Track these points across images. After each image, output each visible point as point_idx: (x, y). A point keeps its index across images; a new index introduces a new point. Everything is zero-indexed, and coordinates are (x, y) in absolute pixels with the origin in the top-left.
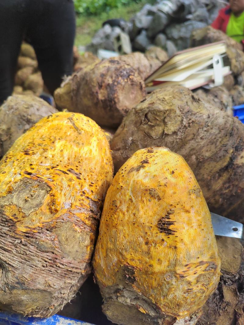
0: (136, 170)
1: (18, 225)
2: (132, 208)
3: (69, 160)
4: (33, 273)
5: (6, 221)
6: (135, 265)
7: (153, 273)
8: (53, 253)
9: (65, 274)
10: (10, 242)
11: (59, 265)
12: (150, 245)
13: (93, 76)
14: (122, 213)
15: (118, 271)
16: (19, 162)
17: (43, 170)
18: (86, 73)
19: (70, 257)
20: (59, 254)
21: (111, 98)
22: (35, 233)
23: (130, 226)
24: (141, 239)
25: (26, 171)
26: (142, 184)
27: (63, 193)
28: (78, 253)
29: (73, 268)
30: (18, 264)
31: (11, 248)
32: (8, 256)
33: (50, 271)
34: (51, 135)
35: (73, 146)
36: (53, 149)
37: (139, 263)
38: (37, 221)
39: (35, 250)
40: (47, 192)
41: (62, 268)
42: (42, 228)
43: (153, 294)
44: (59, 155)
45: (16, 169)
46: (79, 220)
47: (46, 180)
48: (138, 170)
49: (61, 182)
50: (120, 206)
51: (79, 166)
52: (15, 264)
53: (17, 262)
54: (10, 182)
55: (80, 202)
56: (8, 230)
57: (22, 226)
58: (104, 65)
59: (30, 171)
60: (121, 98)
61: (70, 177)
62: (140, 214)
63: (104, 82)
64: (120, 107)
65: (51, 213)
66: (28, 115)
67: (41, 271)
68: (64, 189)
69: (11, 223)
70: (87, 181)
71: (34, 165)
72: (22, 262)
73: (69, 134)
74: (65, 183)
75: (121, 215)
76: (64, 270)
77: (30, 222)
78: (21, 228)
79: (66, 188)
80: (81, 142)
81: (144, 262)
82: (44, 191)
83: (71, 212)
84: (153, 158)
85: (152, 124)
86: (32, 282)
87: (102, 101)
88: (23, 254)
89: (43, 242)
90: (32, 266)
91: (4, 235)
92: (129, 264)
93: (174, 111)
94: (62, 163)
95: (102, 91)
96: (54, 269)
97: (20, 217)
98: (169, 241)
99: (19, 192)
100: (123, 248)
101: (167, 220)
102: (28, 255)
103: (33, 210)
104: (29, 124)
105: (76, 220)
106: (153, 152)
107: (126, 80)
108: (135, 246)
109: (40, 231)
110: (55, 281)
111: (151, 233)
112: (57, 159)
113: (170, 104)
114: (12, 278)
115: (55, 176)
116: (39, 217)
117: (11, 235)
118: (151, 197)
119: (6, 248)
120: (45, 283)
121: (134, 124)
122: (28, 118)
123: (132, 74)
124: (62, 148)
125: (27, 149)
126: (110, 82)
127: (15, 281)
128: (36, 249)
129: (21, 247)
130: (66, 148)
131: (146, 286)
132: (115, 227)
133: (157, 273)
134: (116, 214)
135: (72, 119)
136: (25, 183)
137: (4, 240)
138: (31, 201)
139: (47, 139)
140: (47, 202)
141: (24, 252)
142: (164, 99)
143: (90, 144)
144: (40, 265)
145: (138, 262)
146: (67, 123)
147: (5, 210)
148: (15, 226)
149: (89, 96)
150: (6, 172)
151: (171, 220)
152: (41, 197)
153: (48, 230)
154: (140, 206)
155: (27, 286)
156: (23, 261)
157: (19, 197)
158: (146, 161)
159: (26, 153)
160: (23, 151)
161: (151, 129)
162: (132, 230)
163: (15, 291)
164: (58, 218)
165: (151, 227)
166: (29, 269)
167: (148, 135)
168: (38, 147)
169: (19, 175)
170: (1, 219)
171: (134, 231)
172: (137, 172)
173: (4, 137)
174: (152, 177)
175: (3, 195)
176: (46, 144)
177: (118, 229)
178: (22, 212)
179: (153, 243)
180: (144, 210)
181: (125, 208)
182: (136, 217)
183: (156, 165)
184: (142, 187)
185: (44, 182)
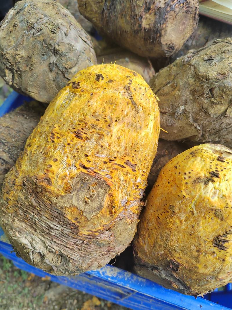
0: (203, 183)
1: (80, 228)
2: (191, 219)
3: (126, 149)
4: (90, 262)
5: (69, 224)
6: (181, 263)
7: (196, 272)
8: (109, 246)
10: (72, 242)
12: (201, 253)
14: (179, 220)
15: (162, 260)
16: (70, 147)
17: (100, 164)
20: (113, 246)
21: (157, 29)
22: (96, 235)
23: (186, 235)
24: (193, 247)
25: (81, 164)
26: (209, 202)
27: (120, 190)
28: (127, 240)
30: (78, 258)
31: (73, 246)
32: (69, 251)
34: (106, 113)
35: (130, 131)
36: (110, 135)
37: (185, 262)
38: (98, 225)
39: (95, 248)
40: (106, 192)
42: (102, 231)
43: (190, 282)
44: (116, 144)
45: (69, 159)
47: (104, 177)
48: (206, 184)
49: (118, 178)
50: (178, 212)
51: (135, 156)
52: (76, 258)
54: (66, 176)
55: (134, 196)
56: (71, 232)
57: (84, 229)
59: (86, 164)
61: (127, 171)
62: (199, 228)
63: (154, 3)
64: (164, 41)
65: (111, 215)
66: (55, 43)
68: (121, 185)
69: (74, 227)
70: (141, 170)
71: (90, 155)
72: (83, 257)
73: (125, 112)
74: (123, 178)
75: (178, 222)
77: (92, 226)
79: (123, 184)
80: (138, 125)
81: (191, 263)
82: (102, 191)
83: (126, 209)
84: (224, 172)
85: (215, 101)
87: (145, 29)
88: (84, 251)
89: (103, 241)
90: (91, 258)
91: (66, 235)
92: (175, 260)
94: (119, 154)
97: (82, 221)
98: (219, 254)
99: (78, 191)
100: (174, 248)
101: (223, 238)
102: (88, 251)
103: (94, 214)
104: (55, 55)
105: (129, 214)
106: (224, 162)
107: (182, 5)
108: (185, 250)
109: (101, 233)
111: (205, 245)
112: (114, 149)
114: (73, 267)
115: (113, 171)
116: (100, 221)
117: (73, 236)
118: (214, 217)
119: (68, 246)
120: (98, 265)
121: (191, 91)
122: (55, 48)
124: (119, 135)
125: (79, 130)
126: (162, 5)
127: (75, 269)
129: (82, 246)
130: (124, 134)
131: (186, 276)
132: (169, 230)
133: (200, 274)
134: (172, 219)
135: (129, 90)
136: (82, 181)
137: (66, 239)
138: (91, 202)
139: (102, 119)
140: (107, 204)
143: (147, 126)
144: (97, 256)
146: (123, 95)
147: (66, 213)
148: (78, 229)
149: (128, 18)
150: (57, 160)
151: (227, 239)
152: (100, 198)
153: (107, 231)
154: (201, 221)
156: (84, 255)
157: (79, 198)
158: (216, 174)
159: (78, 136)
160: (73, 131)
161: (212, 106)
162: (187, 239)
164: (116, 218)
165: (207, 241)
166: (88, 260)
167: (205, 111)
168: (91, 129)
169: (74, 167)
170: (62, 221)
171: (189, 240)
172: (204, 186)
173: (23, 67)
174: (221, 196)
175: (61, 193)
176: (101, 126)
177: (172, 233)
178: (84, 216)
179: (204, 252)
180: (204, 226)
181: (184, 217)
182: (194, 230)
183: (227, 182)
184: (208, 205)
185: (102, 180)
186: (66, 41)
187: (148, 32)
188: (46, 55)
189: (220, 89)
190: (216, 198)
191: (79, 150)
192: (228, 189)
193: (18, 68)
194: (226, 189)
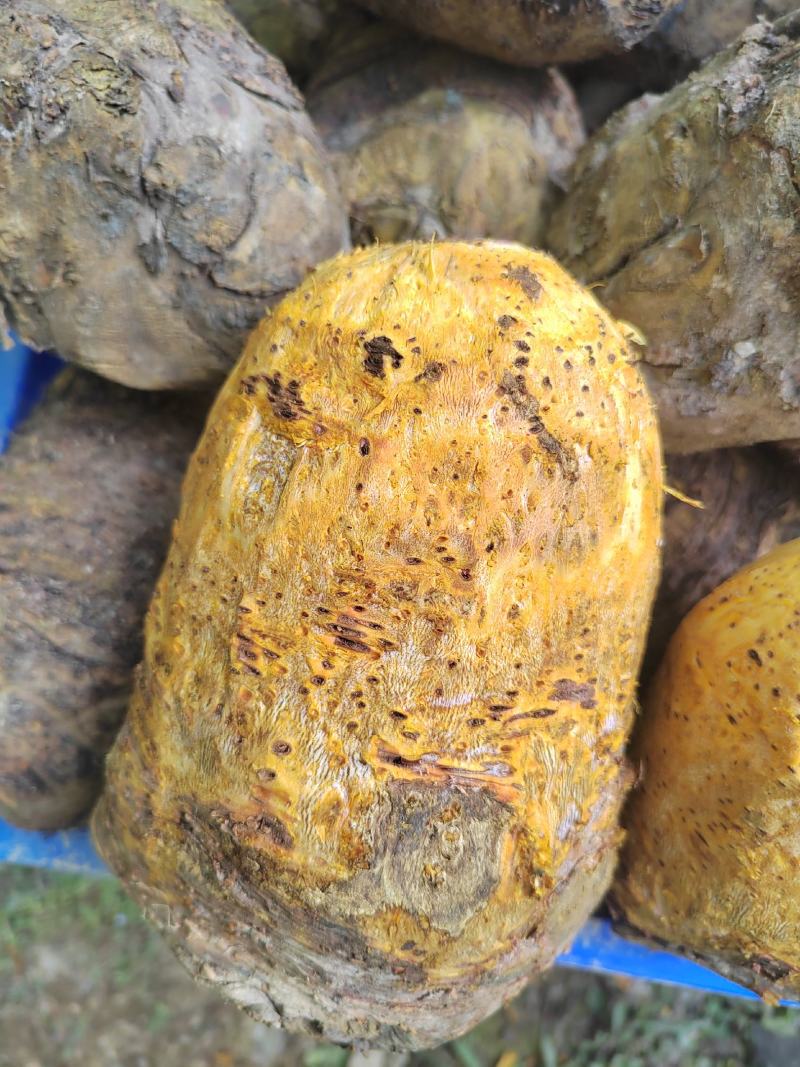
3: (548, 644)
6: (794, 964)
14: (785, 857)
16: (329, 692)
17: (456, 731)
25: (384, 748)
31: (412, 1007)
34: (442, 525)
36: (474, 612)
40: (501, 827)
44: (507, 638)
47: (479, 776)
49: (536, 760)
50: (779, 834)
51: (585, 652)
54: (337, 806)
57: (444, 966)
59: (403, 747)
61: (562, 721)
65: (531, 893)
68: (549, 778)
69: (404, 966)
70: (612, 686)
71: (411, 711)
73: (522, 498)
74: (550, 752)
75: (780, 862)
77: (470, 949)
78: (444, 972)
79: (556, 771)
80: (584, 532)
82: (485, 825)
92: (773, 957)
94: (524, 672)
97: (432, 945)
99: (395, 852)
103: (470, 913)
112: (502, 660)
115: (512, 743)
125: (344, 615)
130: (530, 593)
135: (523, 391)
136: (404, 811)
138: (451, 878)
139: (430, 555)
140: (509, 868)
143: (618, 518)
146: (500, 423)
147: (370, 933)
148: (422, 971)
150: (288, 746)
152: (481, 854)
157: (401, 874)
159: (348, 640)
168: (396, 605)
169: (360, 767)
170: (359, 957)
173: (34, 276)
175: (334, 872)
176: (434, 584)
178: (436, 930)
185: (476, 789)
186: (183, 127)
188: (117, 214)
191: (363, 699)
193: (18, 282)
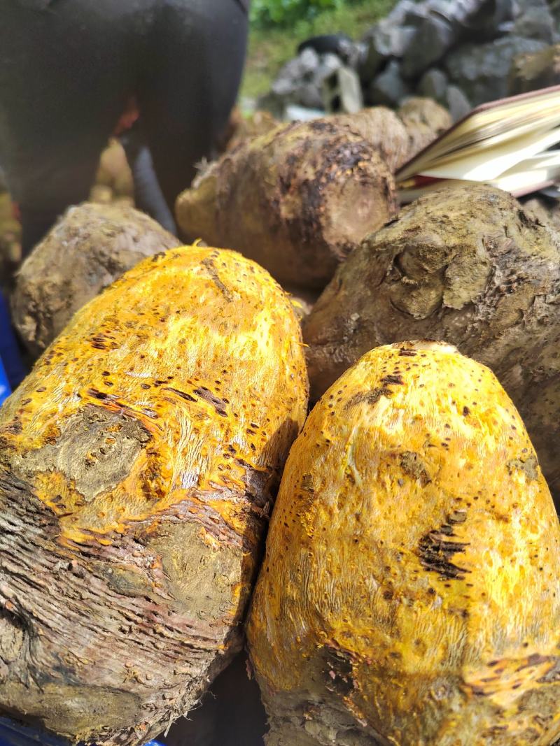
0: (367, 401)
1: (64, 523)
2: (352, 498)
3: (199, 365)
4: (96, 645)
5: (38, 513)
6: (352, 649)
7: (400, 676)
8: (148, 600)
9: (176, 652)
10: (43, 565)
11: (161, 629)
12: (398, 603)
13: (270, 161)
14: (325, 509)
15: (308, 659)
16: (78, 365)
17: (133, 389)
18: (252, 155)
19: (189, 611)
20: (161, 602)
21: (310, 216)
22: (105, 546)
23: (346, 547)
24: (373, 584)
25: (93, 389)
26: (383, 437)
27: (179, 448)
28: (211, 602)
29: (196, 637)
30: (59, 622)
31: (45, 580)
32: (37, 598)
33: (139, 643)
34: (159, 302)
35: (210, 331)
36: (162, 336)
37: (364, 645)
38: (112, 517)
39: (104, 590)
40: (141, 444)
41: (168, 638)
42: (122, 536)
43: (398, 730)
44: (176, 353)
45: (71, 383)
46: (216, 517)
47: (138, 414)
48: (373, 400)
49: (176, 420)
50: (321, 490)
51: (223, 382)
52: (54, 621)
53: (58, 616)
54: (53, 414)
55: (222, 473)
56: (41, 536)
57: (74, 526)
58: (296, 134)
59: (102, 389)
60: (335, 216)
61: (200, 410)
62: (372, 517)
63: (295, 176)
64: (331, 238)
65: (148, 497)
66: (111, 251)
67: (116, 643)
68: (183, 438)
69: (48, 518)
70: (242, 419)
71: (113, 374)
72: (72, 618)
73: (201, 300)
75: (324, 515)
76: (173, 642)
77: (96, 518)
78: (73, 533)
79: (189, 436)
80: (230, 323)
81: (378, 644)
82: (132, 442)
83: (197, 498)
84: (414, 371)
85: (412, 282)
86: (92, 667)
87: (288, 221)
88: (73, 598)
89: (125, 570)
90: (95, 628)
91: (30, 546)
92: (337, 644)
93: (471, 250)
94: (181, 372)
95: (288, 197)
96: (149, 639)
97: (70, 505)
98: (448, 594)
99: (73, 441)
100: (326, 601)
101: (445, 538)
102: (85, 601)
103: (102, 488)
104: (112, 274)
105: (210, 518)
106: (413, 355)
107: (349, 172)
108: (356, 600)
109: (118, 543)
110: (151, 669)
111: (400, 569)
112: (170, 362)
113: (460, 232)
114: (45, 655)
115: (163, 403)
116: (116, 507)
117: (46, 548)
118: (404, 475)
119: (34, 578)
120: (126, 672)
121: (366, 281)
122: (110, 258)
123: (366, 156)
124: (184, 336)
125: (100, 334)
126: (311, 176)
127: (50, 662)
128: (105, 588)
129: (69, 580)
130: (193, 336)
131: (381, 705)
132: (307, 543)
133: (412, 677)
134: (310, 511)
135: (212, 265)
136: (89, 420)
137: (31, 559)
138: (99, 464)
139: (149, 312)
140: (138, 470)
141: (77, 592)
142: (444, 219)
143: (252, 327)
144: (114, 627)
145: (362, 641)
146: (198, 273)
147: (37, 485)
148: (58, 526)
149: (257, 210)
150: (45, 389)
151: (456, 540)
152: (124, 456)
153: (137, 541)
154: (375, 496)
155: (81, 678)
156: (74, 614)
157: (72, 453)
158: (395, 379)
159: (97, 344)
160: (90, 338)
161: (409, 294)
162: (352, 558)
163: (49, 688)
164: (164, 512)
165: (402, 553)
166: (88, 636)
167: (399, 309)
168: (125, 330)
169: (76, 398)
170: (24, 505)
171: (356, 560)
172: (370, 406)
173: (55, 304)
174: (410, 421)
175: (35, 445)
176: (146, 323)
177: (314, 551)
178: (78, 493)
179: (405, 596)
180: (385, 508)
181: (335, 497)
182: (362, 524)
183: (421, 389)
184: (381, 445)
185: (135, 419)
187: (294, 224)
188: (96, 273)
189: (412, 254)
190: (398, 427)
191: (92, 367)
192: (425, 402)
193: (47, 307)
194: (422, 404)
